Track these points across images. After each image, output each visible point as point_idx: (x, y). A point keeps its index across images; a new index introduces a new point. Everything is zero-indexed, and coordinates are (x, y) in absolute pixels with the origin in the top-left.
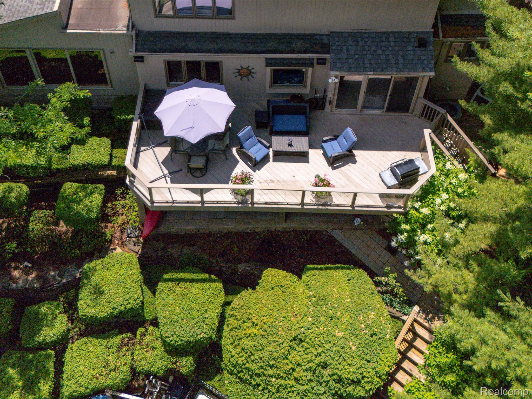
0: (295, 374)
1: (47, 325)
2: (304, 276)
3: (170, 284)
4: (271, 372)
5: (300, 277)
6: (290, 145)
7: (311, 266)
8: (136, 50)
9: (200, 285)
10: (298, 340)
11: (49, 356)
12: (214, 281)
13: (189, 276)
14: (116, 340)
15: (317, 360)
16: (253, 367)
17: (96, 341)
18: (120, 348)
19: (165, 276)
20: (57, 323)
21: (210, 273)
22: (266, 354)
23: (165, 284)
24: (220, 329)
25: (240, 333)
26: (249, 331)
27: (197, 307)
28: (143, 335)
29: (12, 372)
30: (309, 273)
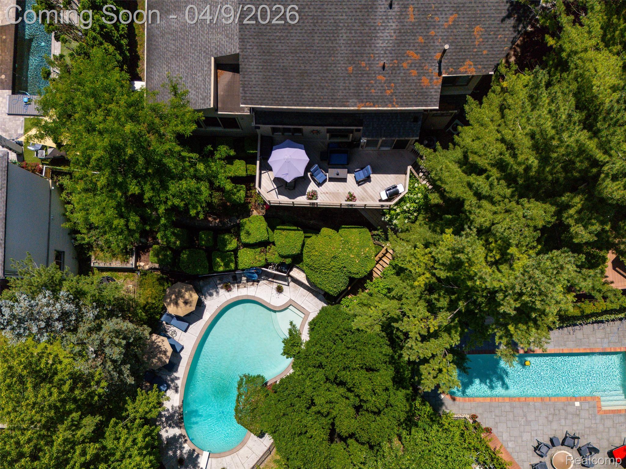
0: (332, 269)
1: (229, 244)
2: (340, 231)
3: (280, 231)
4: (323, 268)
5: (338, 232)
6: (338, 174)
7: (343, 226)
8: (256, 123)
9: (293, 232)
10: (335, 257)
11: (232, 255)
12: (299, 230)
13: (288, 227)
14: (259, 250)
15: (342, 265)
16: (315, 266)
17: (249, 250)
18: (260, 253)
19: (278, 227)
20: (233, 242)
21: (298, 227)
22: (321, 262)
23: (278, 231)
24: (302, 250)
25: (311, 254)
26: (314, 253)
27: (292, 241)
28: (269, 249)
29: (218, 260)
30: (343, 229)
